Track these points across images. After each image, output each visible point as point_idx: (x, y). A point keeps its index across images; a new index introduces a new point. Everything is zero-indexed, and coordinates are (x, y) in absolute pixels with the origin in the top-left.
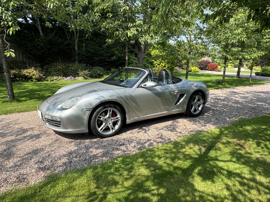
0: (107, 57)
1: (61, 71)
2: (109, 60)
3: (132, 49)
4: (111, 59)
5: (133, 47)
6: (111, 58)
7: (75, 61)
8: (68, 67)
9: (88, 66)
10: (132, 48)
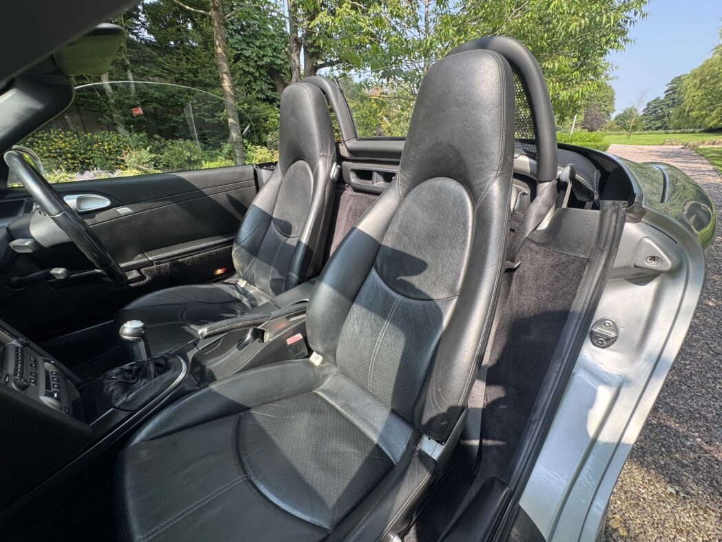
0: (205, 111)
1: (69, 155)
2: (210, 120)
3: (269, 93)
4: (217, 118)
5: (271, 87)
6: (216, 116)
7: (115, 125)
8: (91, 144)
9: (155, 139)
10: (269, 89)
